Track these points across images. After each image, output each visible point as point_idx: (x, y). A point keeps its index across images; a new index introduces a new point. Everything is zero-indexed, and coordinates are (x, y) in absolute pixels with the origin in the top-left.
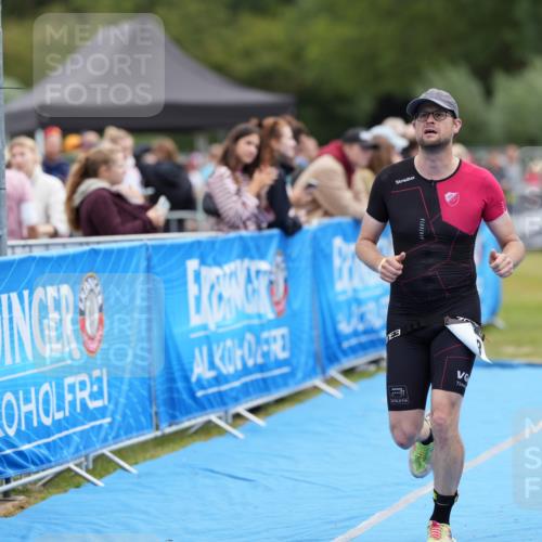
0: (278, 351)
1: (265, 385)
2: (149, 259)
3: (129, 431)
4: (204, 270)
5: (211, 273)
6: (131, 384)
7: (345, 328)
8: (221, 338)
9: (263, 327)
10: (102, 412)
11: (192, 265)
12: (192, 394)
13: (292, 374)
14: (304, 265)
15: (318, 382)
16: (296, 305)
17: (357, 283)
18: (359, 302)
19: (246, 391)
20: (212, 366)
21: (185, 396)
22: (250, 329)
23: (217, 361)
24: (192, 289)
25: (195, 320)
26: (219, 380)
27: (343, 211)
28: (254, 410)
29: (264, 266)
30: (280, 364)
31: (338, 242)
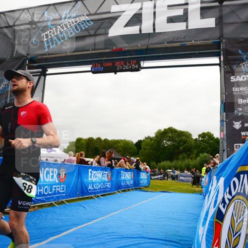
0: (108, 186)
1: (105, 191)
2: (79, 168)
3: (70, 197)
4: (93, 171)
5: (94, 172)
6: (72, 189)
7: (122, 184)
8: (95, 183)
9: (105, 182)
10: (64, 193)
11: (90, 170)
12: (88, 192)
13: (111, 190)
14: (115, 173)
15: (116, 192)
16: (113, 180)
17: (125, 178)
18: (126, 181)
19: (100, 192)
20: (93, 187)
21: (86, 192)
22: (103, 182)
23: (94, 187)
24: (90, 174)
25: (90, 179)
26: (95, 189)
27: (124, 167)
28: (101, 196)
29: (106, 173)
30: (108, 188)
31: (122, 171)
